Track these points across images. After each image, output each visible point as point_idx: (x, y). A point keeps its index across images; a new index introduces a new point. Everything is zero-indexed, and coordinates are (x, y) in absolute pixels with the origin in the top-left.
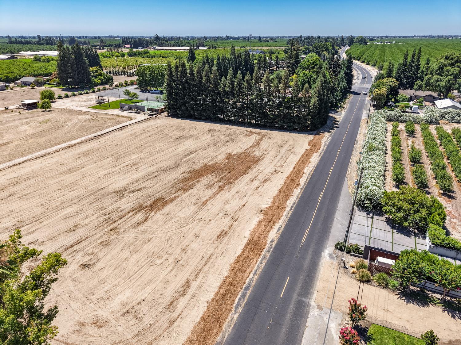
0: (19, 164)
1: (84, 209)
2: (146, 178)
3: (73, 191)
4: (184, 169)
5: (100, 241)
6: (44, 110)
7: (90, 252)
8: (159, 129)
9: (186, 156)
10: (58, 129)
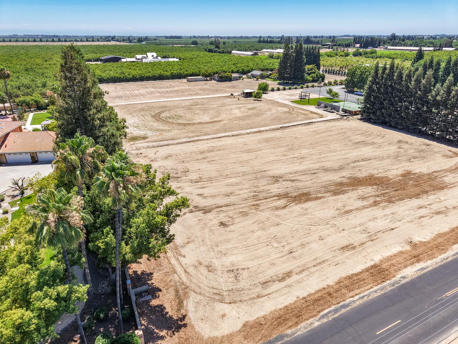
0: (220, 137)
1: (243, 183)
2: (304, 173)
3: (243, 167)
4: (346, 173)
5: (241, 210)
6: (256, 99)
7: (231, 215)
8: (344, 130)
9: (355, 162)
10: (258, 116)
